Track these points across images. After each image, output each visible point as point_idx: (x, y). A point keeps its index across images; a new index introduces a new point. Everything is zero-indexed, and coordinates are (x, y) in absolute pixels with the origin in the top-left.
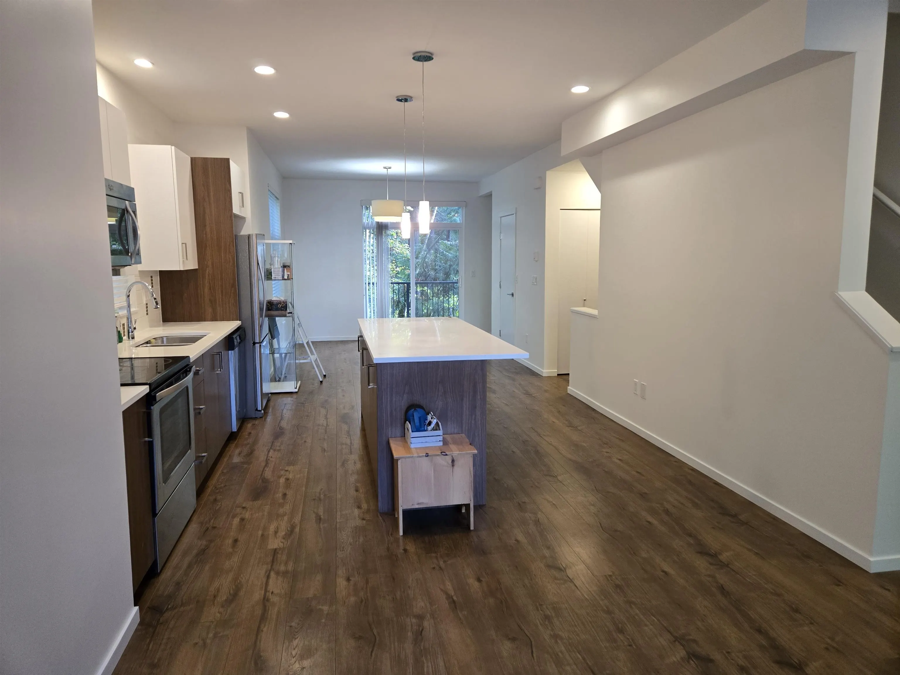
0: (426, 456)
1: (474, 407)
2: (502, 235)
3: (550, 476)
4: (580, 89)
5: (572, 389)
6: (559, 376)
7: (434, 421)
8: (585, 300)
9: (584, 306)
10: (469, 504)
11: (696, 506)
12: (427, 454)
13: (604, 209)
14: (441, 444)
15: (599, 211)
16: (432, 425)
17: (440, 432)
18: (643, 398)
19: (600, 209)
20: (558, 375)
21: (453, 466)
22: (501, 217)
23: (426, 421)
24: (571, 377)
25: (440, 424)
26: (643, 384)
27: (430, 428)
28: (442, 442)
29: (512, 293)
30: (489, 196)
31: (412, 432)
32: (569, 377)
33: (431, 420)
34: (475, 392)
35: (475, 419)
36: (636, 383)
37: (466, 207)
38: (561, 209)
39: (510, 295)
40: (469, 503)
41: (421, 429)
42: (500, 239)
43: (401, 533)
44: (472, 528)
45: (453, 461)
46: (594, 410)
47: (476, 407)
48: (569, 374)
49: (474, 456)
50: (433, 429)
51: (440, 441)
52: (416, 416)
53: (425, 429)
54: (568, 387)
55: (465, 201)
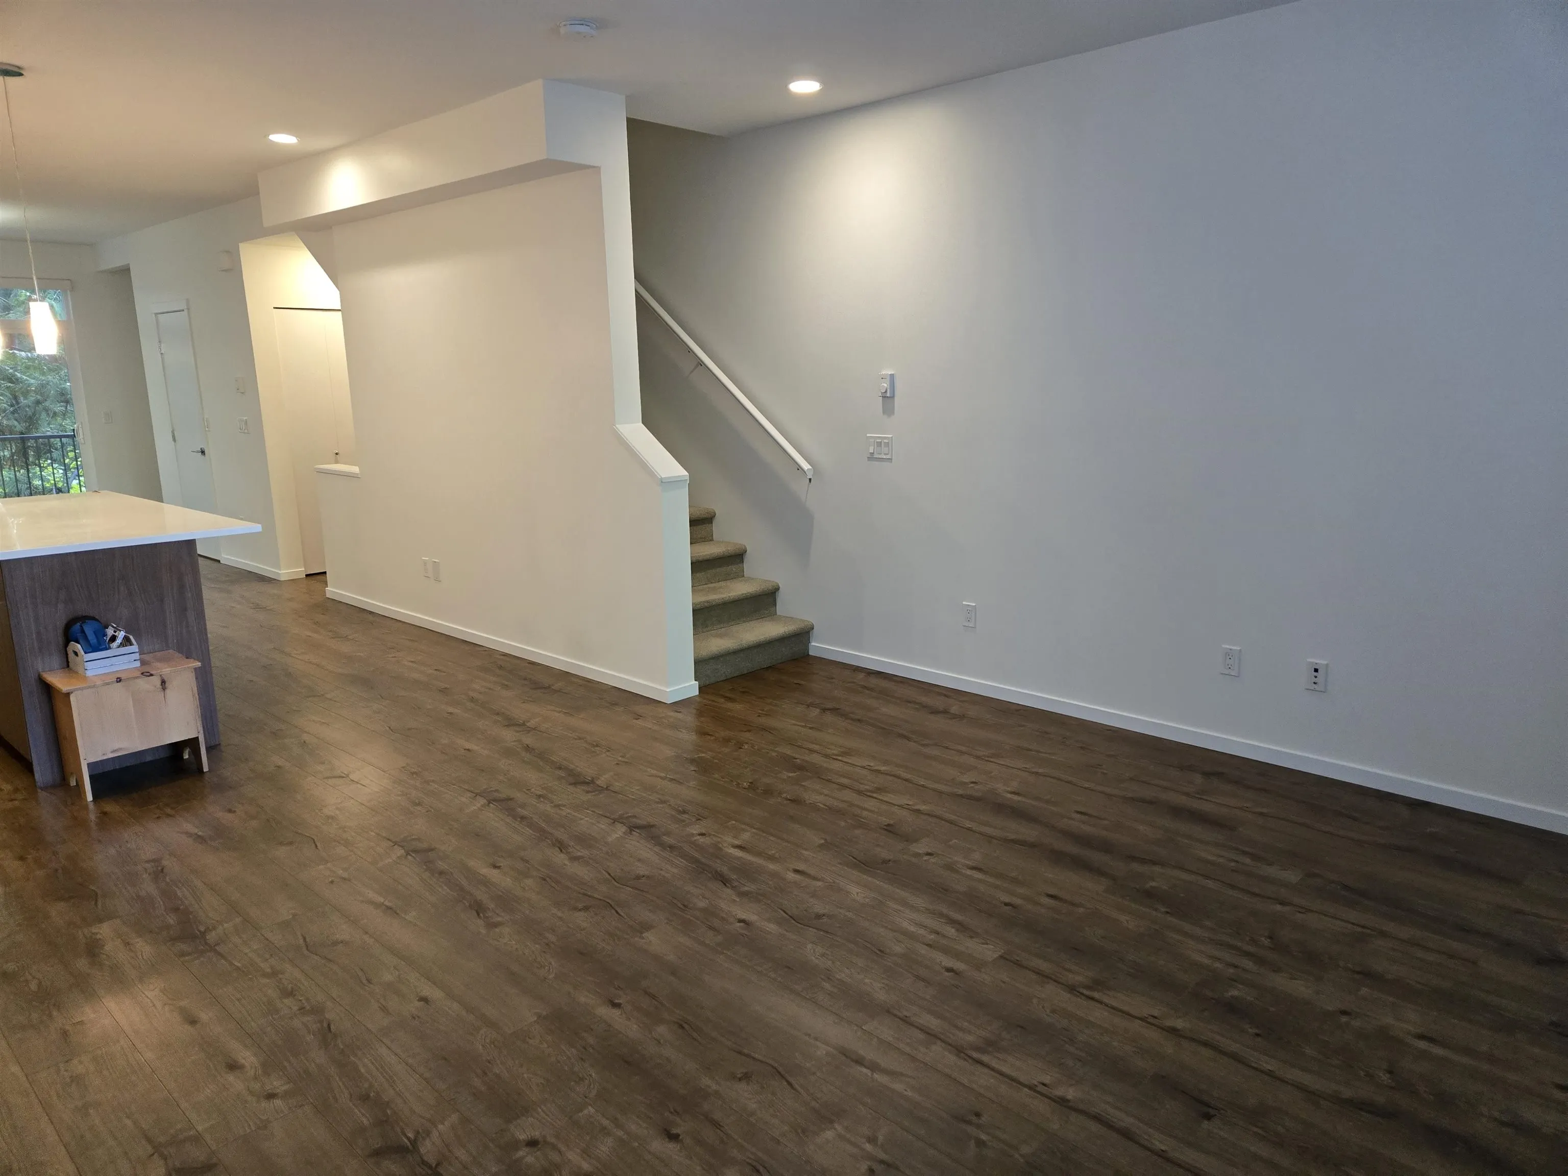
0: (117, 682)
1: (182, 610)
2: (162, 345)
3: (314, 696)
4: (283, 139)
5: (333, 590)
6: (308, 578)
7: (121, 635)
8: (337, 454)
9: (337, 462)
10: (196, 739)
11: (506, 687)
12: (118, 678)
13: (346, 310)
14: (138, 664)
15: (340, 313)
16: (119, 641)
17: (135, 648)
18: (437, 580)
19: (340, 310)
20: (307, 575)
21: (164, 689)
22: (156, 314)
23: (105, 638)
24: (329, 576)
25: (131, 637)
26: (435, 562)
27: (115, 645)
28: (139, 661)
29: (201, 449)
30: (124, 272)
31: (86, 653)
32: (326, 577)
33: (114, 634)
34: (182, 587)
35: (187, 626)
36: (425, 563)
37: (73, 289)
38: (274, 308)
39: (198, 452)
40: (197, 736)
41: (101, 648)
42: (159, 355)
43: (90, 797)
44: (206, 769)
45: (163, 682)
46: (371, 613)
47: (185, 610)
48: (325, 573)
49: (196, 669)
50: (122, 645)
51: (135, 660)
52: (89, 629)
53: (106, 647)
54: (326, 588)
55: (69, 280)
